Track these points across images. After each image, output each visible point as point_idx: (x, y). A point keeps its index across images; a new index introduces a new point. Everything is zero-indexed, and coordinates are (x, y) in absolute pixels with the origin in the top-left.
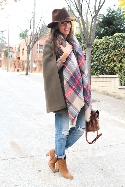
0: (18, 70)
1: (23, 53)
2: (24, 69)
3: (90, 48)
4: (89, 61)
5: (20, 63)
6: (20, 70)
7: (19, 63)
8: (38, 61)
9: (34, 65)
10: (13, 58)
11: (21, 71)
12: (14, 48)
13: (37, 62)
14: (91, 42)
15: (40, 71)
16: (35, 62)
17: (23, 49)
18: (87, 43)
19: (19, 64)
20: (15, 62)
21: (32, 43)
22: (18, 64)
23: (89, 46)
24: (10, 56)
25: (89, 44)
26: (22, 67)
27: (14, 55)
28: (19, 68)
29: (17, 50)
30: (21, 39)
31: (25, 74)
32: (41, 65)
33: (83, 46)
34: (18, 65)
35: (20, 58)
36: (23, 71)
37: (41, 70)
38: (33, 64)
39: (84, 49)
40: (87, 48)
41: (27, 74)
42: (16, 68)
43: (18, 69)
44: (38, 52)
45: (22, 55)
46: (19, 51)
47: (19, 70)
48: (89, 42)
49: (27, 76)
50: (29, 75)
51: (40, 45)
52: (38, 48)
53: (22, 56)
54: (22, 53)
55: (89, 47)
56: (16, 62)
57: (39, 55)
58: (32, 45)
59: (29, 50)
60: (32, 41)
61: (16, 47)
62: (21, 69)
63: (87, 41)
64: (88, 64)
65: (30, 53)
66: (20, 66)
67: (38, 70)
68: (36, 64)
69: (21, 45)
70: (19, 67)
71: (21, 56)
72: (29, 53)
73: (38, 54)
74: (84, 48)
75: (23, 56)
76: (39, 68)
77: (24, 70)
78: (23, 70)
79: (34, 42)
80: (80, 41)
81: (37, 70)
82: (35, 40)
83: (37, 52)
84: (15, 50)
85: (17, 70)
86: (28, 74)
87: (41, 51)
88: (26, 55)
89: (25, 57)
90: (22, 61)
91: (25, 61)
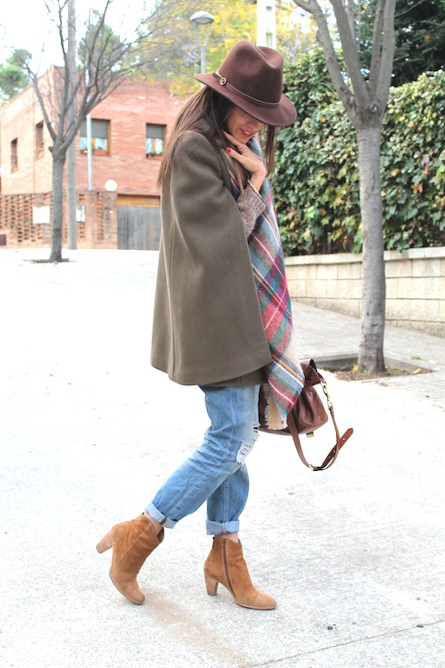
1: (15, 159)
2: (30, 233)
3: (374, 127)
4: (373, 189)
5: (10, 205)
6: (11, 238)
8: (91, 194)
11: (15, 241)
13: (87, 197)
14: (379, 101)
15: (101, 237)
17: (14, 142)
18: (362, 107)
21: (70, 114)
23: (370, 118)
25: (369, 111)
26: (16, 222)
28: (6, 231)
31: (48, 257)
32: (105, 212)
33: (323, 120)
35: (2, 181)
36: (25, 242)
37: (106, 236)
39: (327, 131)
40: (361, 128)
41: (57, 257)
43: (1, 232)
44: (89, 152)
45: (10, 167)
47: (4, 237)
48: (371, 100)
49: (60, 264)
50: (67, 260)
52: (82, 135)
53: (13, 171)
54: (9, 160)
55: (372, 123)
57: (94, 167)
58: (73, 123)
59: (61, 147)
60: (70, 104)
62: (15, 231)
63: (362, 99)
64: (370, 200)
65: (63, 161)
66: (10, 221)
67: (93, 233)
68: (82, 209)
70: (3, 225)
71: (4, 171)
72: (59, 158)
73: (87, 161)
74: (328, 126)
75: (16, 175)
76: (96, 226)
77: (30, 239)
78: (21, 236)
79: (83, 107)
80: (307, 99)
81: (88, 233)
82: (85, 98)
83: (83, 153)
86: (63, 257)
87: (100, 148)
88: (28, 168)
89: (25, 177)
90: (18, 196)
91: (31, 195)
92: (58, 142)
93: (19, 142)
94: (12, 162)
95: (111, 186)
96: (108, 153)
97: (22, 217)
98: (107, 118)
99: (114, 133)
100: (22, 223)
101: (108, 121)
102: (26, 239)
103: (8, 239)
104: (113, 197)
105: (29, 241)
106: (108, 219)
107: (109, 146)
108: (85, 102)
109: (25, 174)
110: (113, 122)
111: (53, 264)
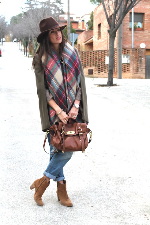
0: (89, 70)
1: (99, 33)
2: (104, 69)
5: (95, 56)
6: (95, 71)
7: (92, 55)
8: (133, 50)
9: (125, 60)
10: (79, 45)
11: (97, 72)
12: (80, 22)
13: (131, 51)
15: (137, 70)
16: (125, 51)
19: (92, 58)
20: (84, 55)
21: (118, 13)
22: (89, 58)
24: (73, 42)
26: (98, 64)
27: (81, 39)
28: (93, 68)
29: (87, 27)
30: (95, 3)
31: (106, 83)
32: (140, 59)
34: (89, 61)
35: (94, 43)
36: (101, 73)
37: (140, 70)
38: (122, 56)
41: (110, 84)
42: (87, 66)
43: (91, 68)
44: (133, 29)
45: (97, 37)
46: (91, 28)
47: (92, 70)
49: (111, 87)
50: (115, 85)
51: (135, 13)
52: (131, 21)
53: (98, 39)
56: (86, 54)
57: (134, 36)
58: (120, 18)
59: (114, 30)
60: (118, 9)
61: (83, 21)
62: (97, 68)
66: (95, 63)
67: (133, 69)
68: (127, 57)
69: (95, 16)
70: (92, 65)
71: (95, 39)
72: (112, 35)
73: (131, 33)
75: (100, 40)
76: (135, 65)
77: (104, 71)
78: (100, 70)
79: (124, 11)
81: (131, 69)
83: (130, 29)
84: (83, 27)
85: (88, 72)
86: (114, 83)
87: (139, 27)
88: (105, 37)
89: (104, 42)
90: (99, 51)
91: (105, 51)
92: (112, 28)
93: (102, 25)
94: (98, 35)
95: (143, 46)
96: (143, 29)
97: (100, 61)
98: (143, 12)
99: (146, 20)
100: (100, 64)
101: (143, 14)
102: (102, 71)
103: (93, 72)
104: (143, 51)
105: (103, 73)
106: (141, 62)
107: (143, 26)
108: (125, 8)
109: (104, 40)
110: (146, 14)
111: (108, 87)
